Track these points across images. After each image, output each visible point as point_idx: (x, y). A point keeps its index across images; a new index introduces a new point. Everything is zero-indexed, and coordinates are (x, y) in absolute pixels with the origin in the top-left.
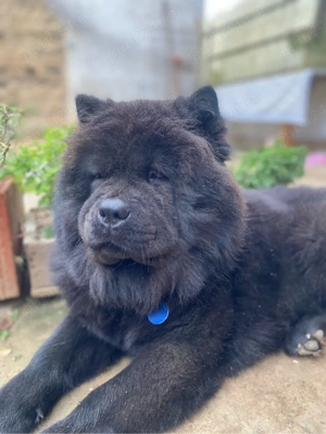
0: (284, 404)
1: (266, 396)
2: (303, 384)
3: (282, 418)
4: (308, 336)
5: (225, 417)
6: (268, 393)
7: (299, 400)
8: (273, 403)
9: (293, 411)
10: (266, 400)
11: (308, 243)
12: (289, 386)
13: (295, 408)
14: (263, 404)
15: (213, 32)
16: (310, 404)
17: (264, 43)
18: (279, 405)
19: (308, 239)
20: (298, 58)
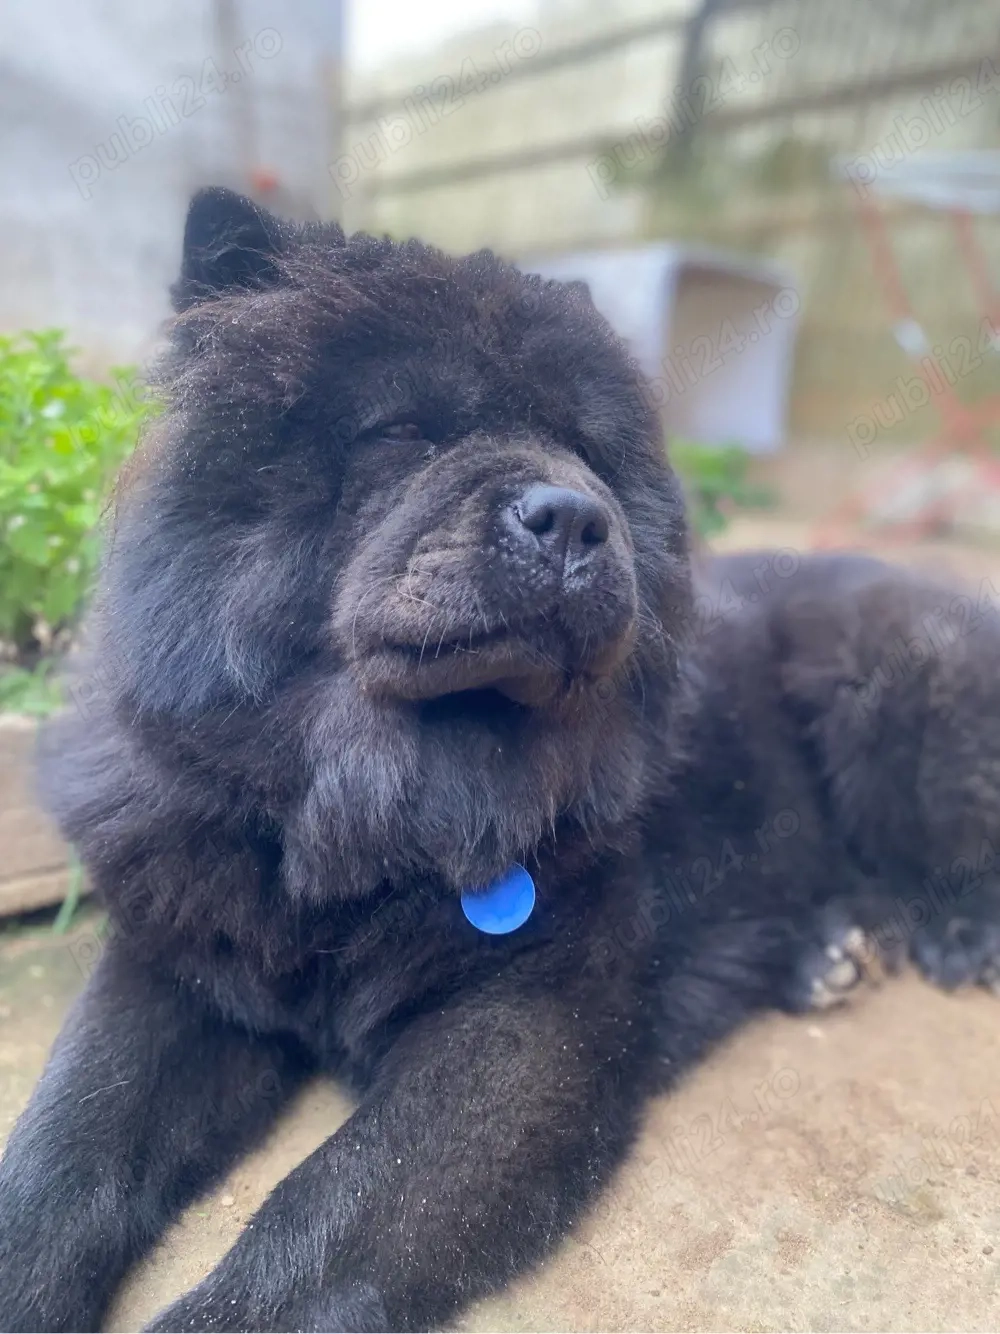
0: (821, 1150)
1: (771, 1135)
2: (853, 1090)
3: (827, 1186)
4: (834, 953)
5: (677, 1210)
6: (770, 1127)
7: (856, 1133)
8: (791, 1152)
9: (849, 1166)
10: (769, 1145)
11: (844, 693)
12: (818, 1098)
13: (851, 1156)
14: (768, 1157)
15: (373, 111)
16: (884, 1137)
17: (532, 159)
18: (811, 1156)
19: (839, 682)
20: (626, 211)
